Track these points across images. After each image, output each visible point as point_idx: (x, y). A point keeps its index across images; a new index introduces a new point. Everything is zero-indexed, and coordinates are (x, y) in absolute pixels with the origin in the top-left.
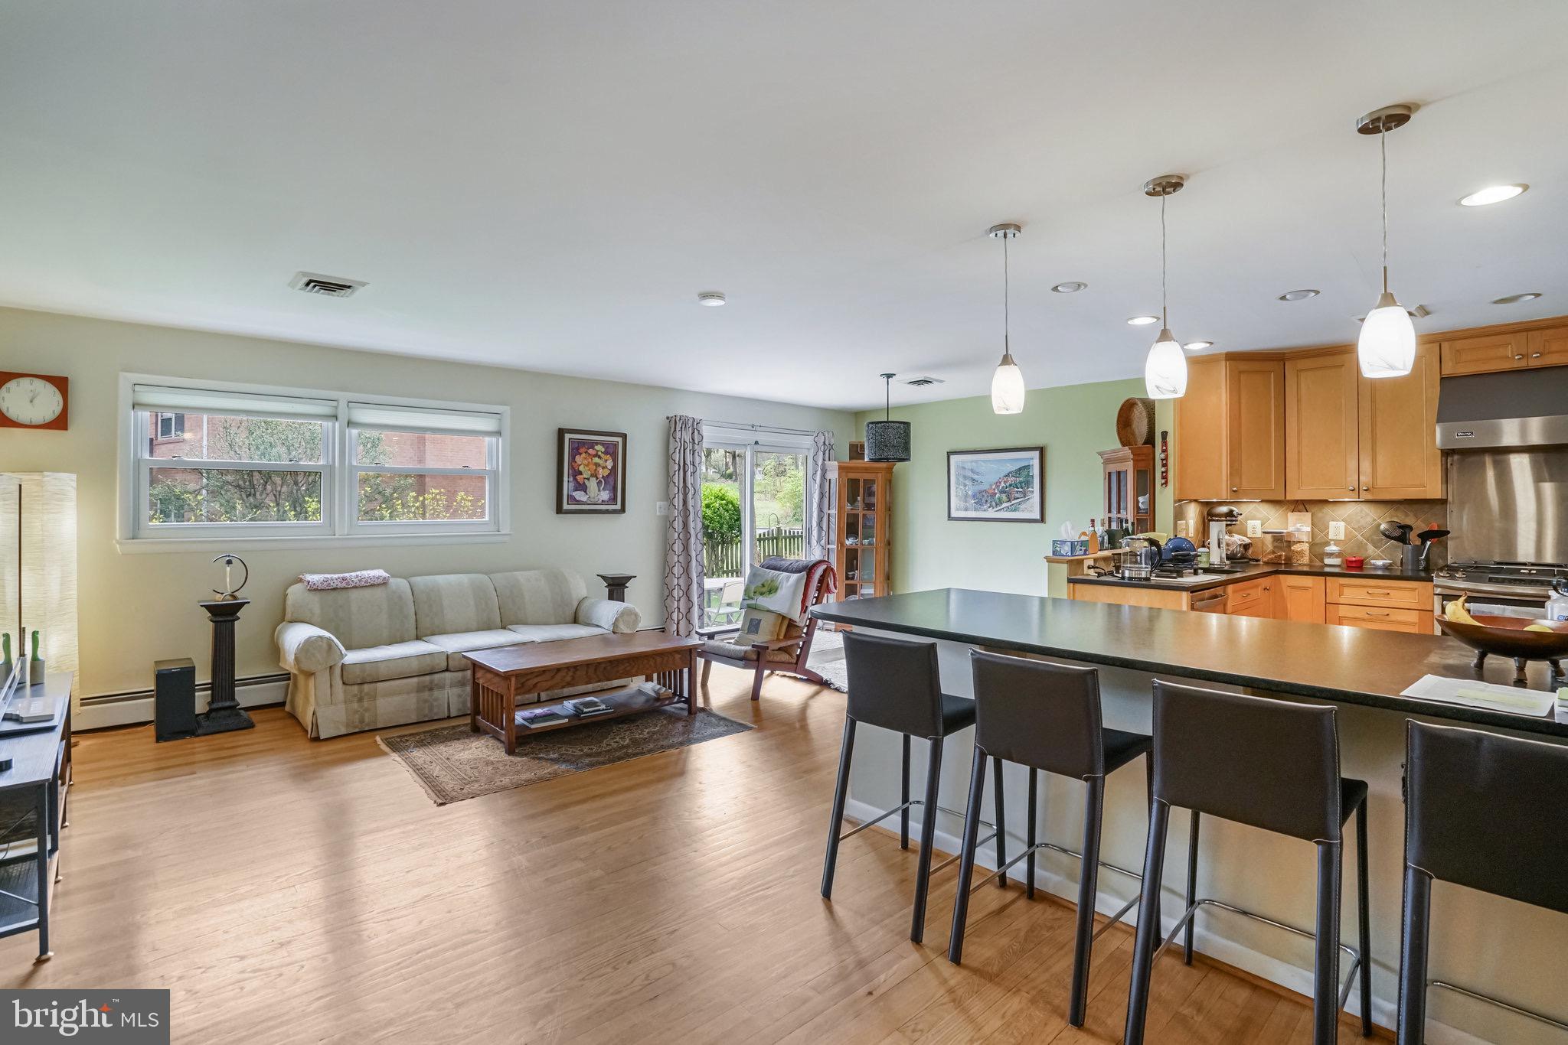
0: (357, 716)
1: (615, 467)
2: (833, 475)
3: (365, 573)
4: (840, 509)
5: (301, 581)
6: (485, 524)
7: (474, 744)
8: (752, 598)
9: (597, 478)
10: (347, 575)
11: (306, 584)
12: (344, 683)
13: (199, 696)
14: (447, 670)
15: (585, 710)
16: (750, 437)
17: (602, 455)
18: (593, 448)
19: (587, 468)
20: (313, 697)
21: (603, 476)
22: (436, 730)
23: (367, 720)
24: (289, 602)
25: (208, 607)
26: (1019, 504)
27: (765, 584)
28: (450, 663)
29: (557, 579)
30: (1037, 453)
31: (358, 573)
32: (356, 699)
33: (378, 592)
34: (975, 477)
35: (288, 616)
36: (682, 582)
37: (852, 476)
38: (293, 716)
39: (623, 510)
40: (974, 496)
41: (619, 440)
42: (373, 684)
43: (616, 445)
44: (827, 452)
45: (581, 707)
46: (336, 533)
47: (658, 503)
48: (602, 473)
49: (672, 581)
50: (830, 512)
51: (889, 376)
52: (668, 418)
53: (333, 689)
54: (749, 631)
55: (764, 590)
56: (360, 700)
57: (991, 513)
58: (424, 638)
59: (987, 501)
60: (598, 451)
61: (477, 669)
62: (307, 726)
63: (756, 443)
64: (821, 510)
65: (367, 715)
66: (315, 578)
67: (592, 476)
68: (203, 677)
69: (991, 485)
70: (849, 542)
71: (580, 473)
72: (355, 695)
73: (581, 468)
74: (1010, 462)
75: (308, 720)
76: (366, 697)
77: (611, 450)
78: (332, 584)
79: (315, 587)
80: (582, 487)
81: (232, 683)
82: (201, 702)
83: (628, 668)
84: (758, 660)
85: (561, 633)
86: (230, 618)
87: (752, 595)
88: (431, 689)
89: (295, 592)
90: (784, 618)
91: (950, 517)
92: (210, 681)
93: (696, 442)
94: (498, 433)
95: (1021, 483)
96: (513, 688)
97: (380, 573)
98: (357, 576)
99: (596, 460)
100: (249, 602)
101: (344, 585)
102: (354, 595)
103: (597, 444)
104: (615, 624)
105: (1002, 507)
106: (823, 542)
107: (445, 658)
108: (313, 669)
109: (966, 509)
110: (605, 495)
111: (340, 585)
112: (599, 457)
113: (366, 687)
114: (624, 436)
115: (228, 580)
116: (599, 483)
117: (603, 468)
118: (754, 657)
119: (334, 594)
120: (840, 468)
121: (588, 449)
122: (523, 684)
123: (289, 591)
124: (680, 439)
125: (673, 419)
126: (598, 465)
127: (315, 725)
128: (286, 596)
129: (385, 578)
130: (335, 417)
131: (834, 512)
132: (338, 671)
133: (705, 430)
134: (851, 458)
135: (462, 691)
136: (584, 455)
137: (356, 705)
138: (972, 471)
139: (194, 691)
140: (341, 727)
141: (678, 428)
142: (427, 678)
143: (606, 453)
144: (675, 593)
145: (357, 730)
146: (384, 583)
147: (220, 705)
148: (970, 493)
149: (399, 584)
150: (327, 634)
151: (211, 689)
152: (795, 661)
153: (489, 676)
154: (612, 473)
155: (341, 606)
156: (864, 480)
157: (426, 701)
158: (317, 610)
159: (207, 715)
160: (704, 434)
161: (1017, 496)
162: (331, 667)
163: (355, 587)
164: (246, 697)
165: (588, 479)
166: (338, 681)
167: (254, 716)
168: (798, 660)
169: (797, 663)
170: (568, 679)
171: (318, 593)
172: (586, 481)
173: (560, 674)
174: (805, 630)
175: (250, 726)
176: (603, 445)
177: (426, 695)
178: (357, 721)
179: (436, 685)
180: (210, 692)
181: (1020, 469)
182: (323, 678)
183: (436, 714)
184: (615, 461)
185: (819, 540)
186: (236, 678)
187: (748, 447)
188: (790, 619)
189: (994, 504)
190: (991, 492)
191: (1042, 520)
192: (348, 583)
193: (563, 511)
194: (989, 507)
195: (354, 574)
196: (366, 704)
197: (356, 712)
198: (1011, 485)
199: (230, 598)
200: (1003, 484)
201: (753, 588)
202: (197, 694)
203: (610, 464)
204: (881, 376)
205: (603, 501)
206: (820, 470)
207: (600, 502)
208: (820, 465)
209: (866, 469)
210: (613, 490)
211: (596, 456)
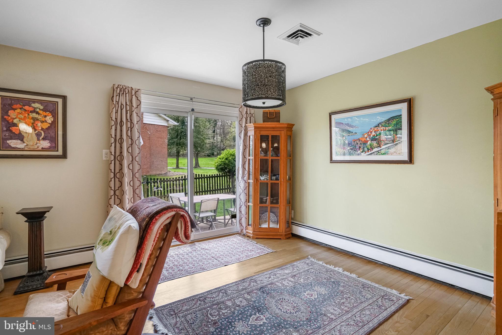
1: (54, 122)
2: (251, 133)
4: (255, 156)
9: (36, 130)
16: (187, 106)
17: (41, 112)
18: (29, 105)
19: (23, 121)
21: (42, 129)
26: (388, 148)
30: (404, 107)
34: (350, 129)
37: (264, 133)
39: (64, 156)
40: (349, 144)
41: (60, 101)
43: (55, 104)
44: (249, 119)
48: (40, 125)
50: (250, 158)
51: (265, 22)
52: (113, 86)
57: (364, 157)
59: (360, 147)
60: (35, 108)
63: (193, 110)
64: (244, 157)
69: (364, 135)
70: (262, 178)
71: (15, 125)
77: (50, 108)
80: (18, 137)
91: (332, 161)
95: (390, 131)
99: (34, 115)
103: (34, 102)
105: (373, 152)
106: (246, 178)
109: (344, 154)
110: (46, 144)
112: (37, 113)
114: (64, 98)
116: (38, 134)
117: (42, 122)
120: (255, 128)
121: (23, 105)
126: (36, 119)
131: (251, 158)
133: (144, 97)
134: (264, 121)
136: (18, 110)
138: (348, 125)
143: (44, 110)
148: (347, 142)
154: (53, 127)
156: (272, 136)
160: (142, 101)
161: (387, 142)
172: (23, 132)
176: (41, 103)
181: (389, 120)
184: (55, 117)
185: (243, 177)
187: (189, 113)
189: (366, 149)
190: (363, 140)
191: (411, 160)
194: (362, 152)
198: (380, 134)
200: (373, 133)
203: (50, 119)
205: (42, 148)
206: (243, 131)
207: (40, 148)
208: (243, 127)
209: (273, 128)
210: (53, 140)
211: (34, 111)
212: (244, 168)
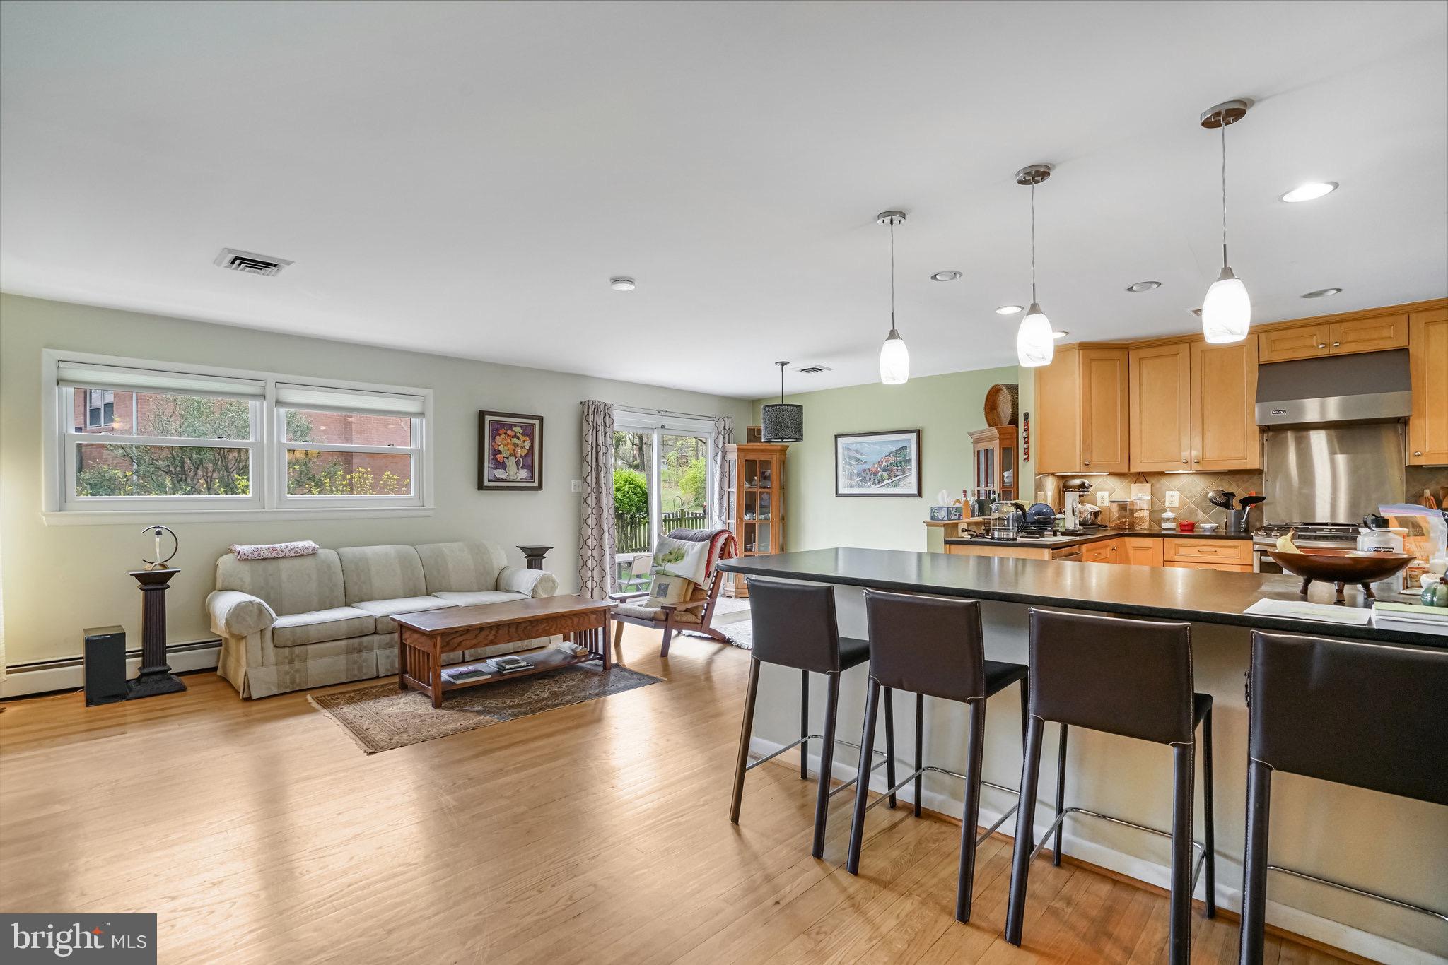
0: (288, 677)
1: (532, 448)
2: (733, 456)
3: (295, 544)
4: (739, 486)
5: (231, 551)
6: (411, 499)
7: (402, 700)
8: (661, 565)
9: (516, 458)
10: (277, 546)
11: (236, 554)
12: (274, 646)
13: (130, 662)
14: (375, 633)
15: (507, 667)
16: (656, 421)
17: (521, 436)
18: (512, 430)
19: (506, 448)
20: (245, 659)
21: (521, 456)
22: (366, 688)
23: (298, 681)
24: (220, 570)
25: (138, 577)
26: (899, 480)
27: (672, 552)
28: (379, 626)
29: (478, 550)
30: (914, 435)
31: (288, 544)
32: (287, 661)
33: (308, 562)
34: (859, 457)
35: (219, 585)
36: (595, 553)
37: (750, 457)
38: (225, 680)
39: (540, 487)
40: (858, 475)
41: (537, 422)
42: (303, 647)
43: (533, 426)
44: (727, 436)
45: (504, 664)
46: (266, 507)
47: (573, 481)
48: (520, 452)
49: (586, 553)
50: (729, 490)
51: (783, 364)
52: (581, 403)
53: (264, 651)
54: (658, 595)
55: (671, 557)
56: (291, 662)
57: (874, 489)
58: (353, 605)
59: (870, 478)
60: (516, 432)
61: (404, 630)
62: (239, 687)
63: (663, 427)
64: (721, 488)
65: (297, 676)
66: (246, 549)
67: (511, 455)
68: (133, 643)
69: (874, 465)
70: (747, 517)
71: (500, 452)
72: (287, 657)
73: (501, 448)
74: (889, 444)
75: (239, 682)
76: (296, 659)
77: (528, 432)
78: (262, 554)
79: (245, 557)
80: (502, 466)
81: (163, 650)
82: (132, 668)
83: (547, 628)
84: (666, 620)
85: (484, 599)
86: (160, 587)
87: (660, 562)
88: (360, 651)
89: (226, 562)
90: (690, 582)
91: (837, 495)
92: (141, 648)
93: (608, 425)
94: (422, 414)
95: (900, 462)
96: (438, 647)
97: (310, 544)
98: (287, 547)
99: (515, 440)
100: (179, 571)
101: (273, 555)
102: (284, 564)
103: (515, 426)
104: (534, 590)
105: (883, 484)
106: (723, 518)
107: (373, 621)
108: (244, 633)
109: (851, 487)
110: (524, 474)
111: (270, 556)
112: (518, 438)
113: (297, 650)
114: (541, 419)
115: (158, 550)
116: (518, 463)
117: (522, 448)
118: (663, 617)
119: (264, 564)
120: (739, 450)
121: (507, 430)
122: (448, 643)
123: (220, 561)
124: (593, 422)
125: (586, 406)
126: (516, 445)
127: (247, 686)
128: (216, 566)
129: (314, 549)
130: (264, 396)
131: (733, 489)
132: (268, 635)
133: (616, 414)
134: (749, 441)
135: (391, 652)
136: (503, 436)
137: (287, 667)
138: (857, 451)
139: (125, 657)
140: (272, 687)
141: (591, 412)
142: (356, 641)
143: (524, 434)
144: (589, 563)
145: (288, 690)
146: (313, 554)
147: (151, 670)
148: (855, 472)
149: (328, 554)
150: (257, 600)
151: (143, 655)
152: (700, 621)
153: (416, 636)
154: (530, 453)
155: (271, 575)
156: (760, 461)
157: (355, 662)
158: (248, 580)
159: (138, 680)
160: (615, 418)
161: (897, 473)
162: (261, 631)
163: (283, 557)
164: (176, 662)
165: (508, 458)
166: (269, 644)
167: (185, 680)
168: (702, 621)
169: (702, 623)
170: (491, 637)
171: (248, 563)
172: (506, 460)
173: (484, 633)
174: (709, 594)
175: (182, 689)
176: (521, 426)
177: (355, 656)
178: (288, 681)
179: (365, 647)
180: (141, 658)
181: (899, 450)
182: (255, 641)
183: (365, 674)
184: (532, 441)
185: (720, 516)
186: (167, 645)
187: (655, 430)
188: (696, 584)
189: (876, 481)
190: (874, 470)
191: (919, 494)
192: (278, 554)
193: (484, 488)
194: (873, 484)
195: (283, 545)
196: (297, 666)
197: (287, 673)
198: (891, 464)
199: (160, 568)
200: (884, 463)
201: (661, 556)
202: (127, 660)
203: (527, 445)
204: (776, 363)
205: (521, 479)
206: (720, 452)
207: (519, 479)
208: (720, 447)
209: (762, 451)
210: (531, 468)
211: (515, 436)
212: (721, 504)
